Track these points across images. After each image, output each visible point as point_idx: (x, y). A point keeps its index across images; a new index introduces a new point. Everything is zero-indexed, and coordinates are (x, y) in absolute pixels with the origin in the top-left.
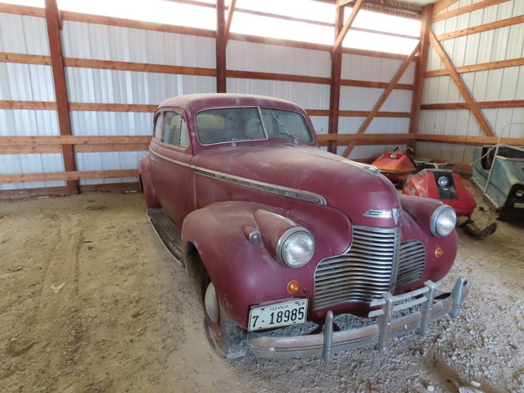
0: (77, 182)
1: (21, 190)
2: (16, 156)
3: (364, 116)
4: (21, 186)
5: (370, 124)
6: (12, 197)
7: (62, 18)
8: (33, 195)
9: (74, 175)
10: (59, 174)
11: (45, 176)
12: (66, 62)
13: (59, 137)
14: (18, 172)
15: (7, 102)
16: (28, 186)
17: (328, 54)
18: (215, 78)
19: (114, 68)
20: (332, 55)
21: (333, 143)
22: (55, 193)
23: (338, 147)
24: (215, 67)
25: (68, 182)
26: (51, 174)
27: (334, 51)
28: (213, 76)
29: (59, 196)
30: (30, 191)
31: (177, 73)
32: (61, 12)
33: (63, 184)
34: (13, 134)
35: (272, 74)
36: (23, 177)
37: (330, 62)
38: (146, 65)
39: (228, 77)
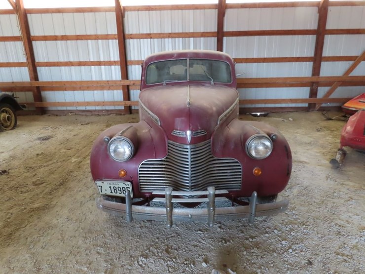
0: (130, 107)
1: (104, 110)
2: (102, 91)
3: (351, 60)
4: (104, 108)
5: (357, 67)
6: (100, 114)
7: (124, 11)
8: (109, 113)
9: (128, 103)
10: (121, 102)
11: (114, 103)
12: (126, 37)
13: (120, 81)
14: (103, 100)
15: (98, 62)
16: (107, 108)
17: (316, 9)
18: (216, 38)
19: (151, 38)
20: (319, 9)
21: (314, 85)
22: (119, 113)
23: (319, 88)
24: (216, 31)
25: (125, 107)
26: (117, 102)
27: (321, 5)
28: (215, 37)
29: (121, 114)
30: (108, 111)
31: (190, 37)
32: (124, 7)
33: (123, 108)
34: (101, 80)
35: (261, 31)
36: (103, 103)
37: (318, 15)
38: (170, 34)
39: (226, 36)
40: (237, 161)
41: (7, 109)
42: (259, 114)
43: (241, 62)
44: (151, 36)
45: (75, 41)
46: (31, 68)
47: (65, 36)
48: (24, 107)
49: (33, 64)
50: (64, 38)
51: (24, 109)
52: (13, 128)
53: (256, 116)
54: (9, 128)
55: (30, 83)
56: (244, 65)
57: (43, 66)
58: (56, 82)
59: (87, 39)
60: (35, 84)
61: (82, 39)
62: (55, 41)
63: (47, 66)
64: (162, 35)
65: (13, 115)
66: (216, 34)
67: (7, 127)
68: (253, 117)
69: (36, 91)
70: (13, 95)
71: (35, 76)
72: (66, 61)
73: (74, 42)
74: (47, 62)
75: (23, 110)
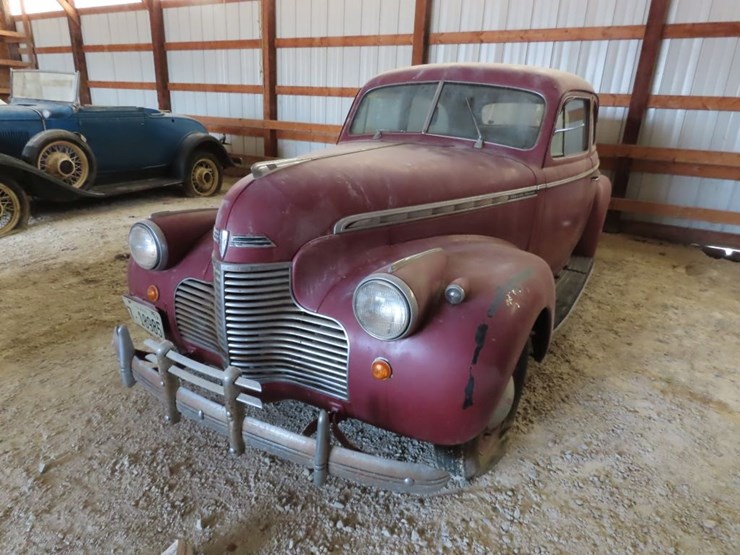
12: (432, 37)
18: (640, 42)
24: (645, 22)
28: (638, 38)
38: (526, 31)
39: (672, 37)
40: (342, 328)
41: (209, 162)
42: (729, 251)
43: (705, 108)
44: (482, 37)
45: (341, 48)
46: (268, 97)
47: (325, 38)
48: (239, 161)
49: (272, 90)
50: (325, 42)
51: (237, 165)
52: (213, 195)
53: (719, 255)
54: (207, 194)
55: (263, 123)
56: (712, 114)
57: (286, 93)
58: (300, 124)
59: (361, 45)
60: (271, 125)
61: (351, 45)
62: (308, 49)
63: (291, 93)
64: (506, 36)
65: (217, 173)
66: (642, 32)
67: (203, 191)
68: (708, 258)
69: (269, 137)
70: (224, 139)
71: (272, 111)
72: (321, 86)
73: (338, 50)
74: (292, 87)
75: (234, 166)
